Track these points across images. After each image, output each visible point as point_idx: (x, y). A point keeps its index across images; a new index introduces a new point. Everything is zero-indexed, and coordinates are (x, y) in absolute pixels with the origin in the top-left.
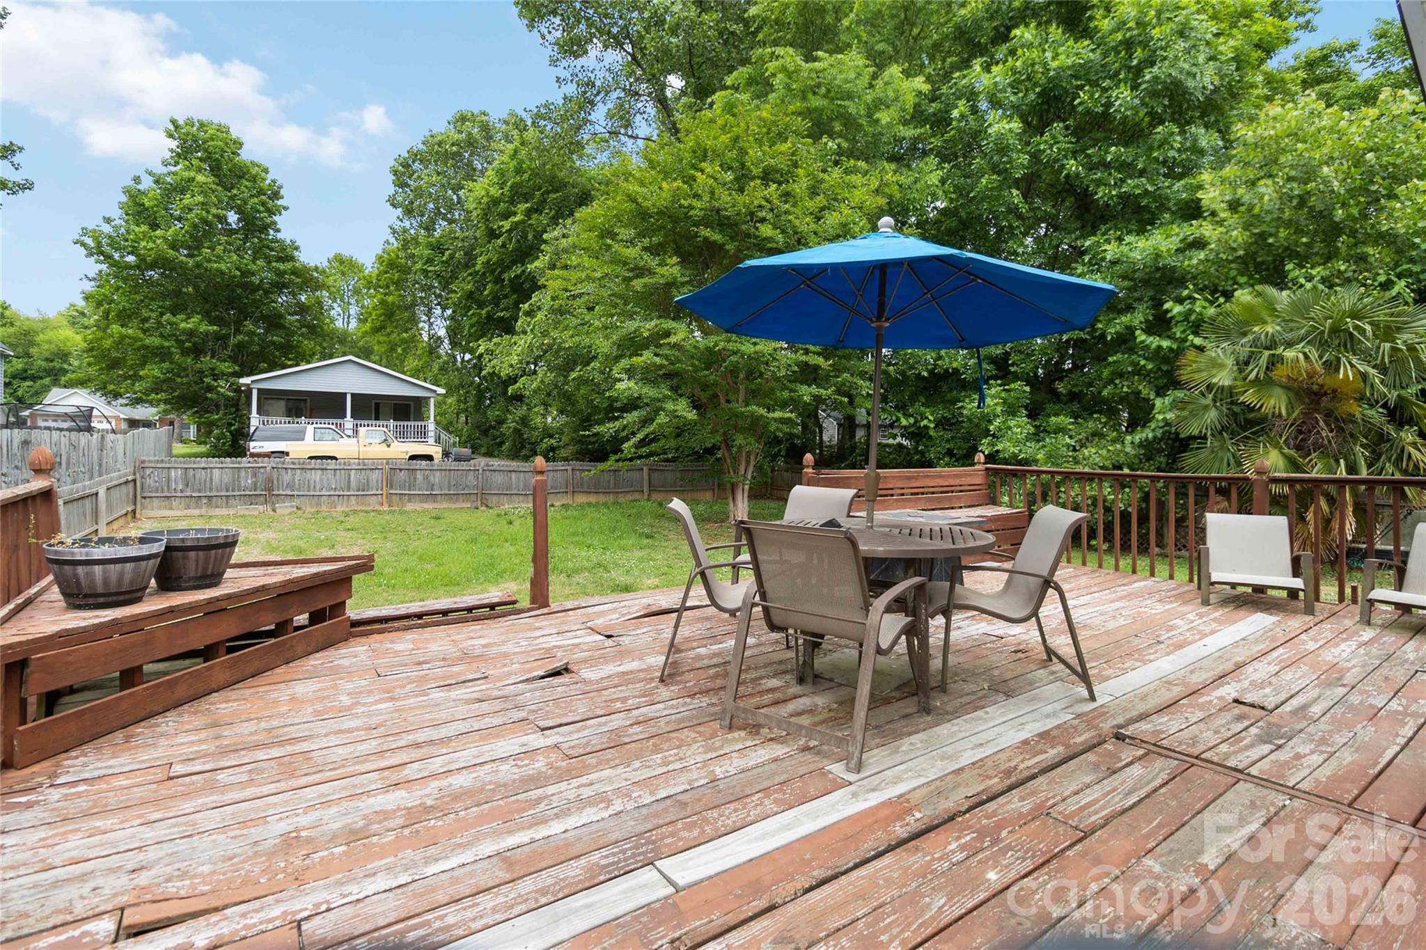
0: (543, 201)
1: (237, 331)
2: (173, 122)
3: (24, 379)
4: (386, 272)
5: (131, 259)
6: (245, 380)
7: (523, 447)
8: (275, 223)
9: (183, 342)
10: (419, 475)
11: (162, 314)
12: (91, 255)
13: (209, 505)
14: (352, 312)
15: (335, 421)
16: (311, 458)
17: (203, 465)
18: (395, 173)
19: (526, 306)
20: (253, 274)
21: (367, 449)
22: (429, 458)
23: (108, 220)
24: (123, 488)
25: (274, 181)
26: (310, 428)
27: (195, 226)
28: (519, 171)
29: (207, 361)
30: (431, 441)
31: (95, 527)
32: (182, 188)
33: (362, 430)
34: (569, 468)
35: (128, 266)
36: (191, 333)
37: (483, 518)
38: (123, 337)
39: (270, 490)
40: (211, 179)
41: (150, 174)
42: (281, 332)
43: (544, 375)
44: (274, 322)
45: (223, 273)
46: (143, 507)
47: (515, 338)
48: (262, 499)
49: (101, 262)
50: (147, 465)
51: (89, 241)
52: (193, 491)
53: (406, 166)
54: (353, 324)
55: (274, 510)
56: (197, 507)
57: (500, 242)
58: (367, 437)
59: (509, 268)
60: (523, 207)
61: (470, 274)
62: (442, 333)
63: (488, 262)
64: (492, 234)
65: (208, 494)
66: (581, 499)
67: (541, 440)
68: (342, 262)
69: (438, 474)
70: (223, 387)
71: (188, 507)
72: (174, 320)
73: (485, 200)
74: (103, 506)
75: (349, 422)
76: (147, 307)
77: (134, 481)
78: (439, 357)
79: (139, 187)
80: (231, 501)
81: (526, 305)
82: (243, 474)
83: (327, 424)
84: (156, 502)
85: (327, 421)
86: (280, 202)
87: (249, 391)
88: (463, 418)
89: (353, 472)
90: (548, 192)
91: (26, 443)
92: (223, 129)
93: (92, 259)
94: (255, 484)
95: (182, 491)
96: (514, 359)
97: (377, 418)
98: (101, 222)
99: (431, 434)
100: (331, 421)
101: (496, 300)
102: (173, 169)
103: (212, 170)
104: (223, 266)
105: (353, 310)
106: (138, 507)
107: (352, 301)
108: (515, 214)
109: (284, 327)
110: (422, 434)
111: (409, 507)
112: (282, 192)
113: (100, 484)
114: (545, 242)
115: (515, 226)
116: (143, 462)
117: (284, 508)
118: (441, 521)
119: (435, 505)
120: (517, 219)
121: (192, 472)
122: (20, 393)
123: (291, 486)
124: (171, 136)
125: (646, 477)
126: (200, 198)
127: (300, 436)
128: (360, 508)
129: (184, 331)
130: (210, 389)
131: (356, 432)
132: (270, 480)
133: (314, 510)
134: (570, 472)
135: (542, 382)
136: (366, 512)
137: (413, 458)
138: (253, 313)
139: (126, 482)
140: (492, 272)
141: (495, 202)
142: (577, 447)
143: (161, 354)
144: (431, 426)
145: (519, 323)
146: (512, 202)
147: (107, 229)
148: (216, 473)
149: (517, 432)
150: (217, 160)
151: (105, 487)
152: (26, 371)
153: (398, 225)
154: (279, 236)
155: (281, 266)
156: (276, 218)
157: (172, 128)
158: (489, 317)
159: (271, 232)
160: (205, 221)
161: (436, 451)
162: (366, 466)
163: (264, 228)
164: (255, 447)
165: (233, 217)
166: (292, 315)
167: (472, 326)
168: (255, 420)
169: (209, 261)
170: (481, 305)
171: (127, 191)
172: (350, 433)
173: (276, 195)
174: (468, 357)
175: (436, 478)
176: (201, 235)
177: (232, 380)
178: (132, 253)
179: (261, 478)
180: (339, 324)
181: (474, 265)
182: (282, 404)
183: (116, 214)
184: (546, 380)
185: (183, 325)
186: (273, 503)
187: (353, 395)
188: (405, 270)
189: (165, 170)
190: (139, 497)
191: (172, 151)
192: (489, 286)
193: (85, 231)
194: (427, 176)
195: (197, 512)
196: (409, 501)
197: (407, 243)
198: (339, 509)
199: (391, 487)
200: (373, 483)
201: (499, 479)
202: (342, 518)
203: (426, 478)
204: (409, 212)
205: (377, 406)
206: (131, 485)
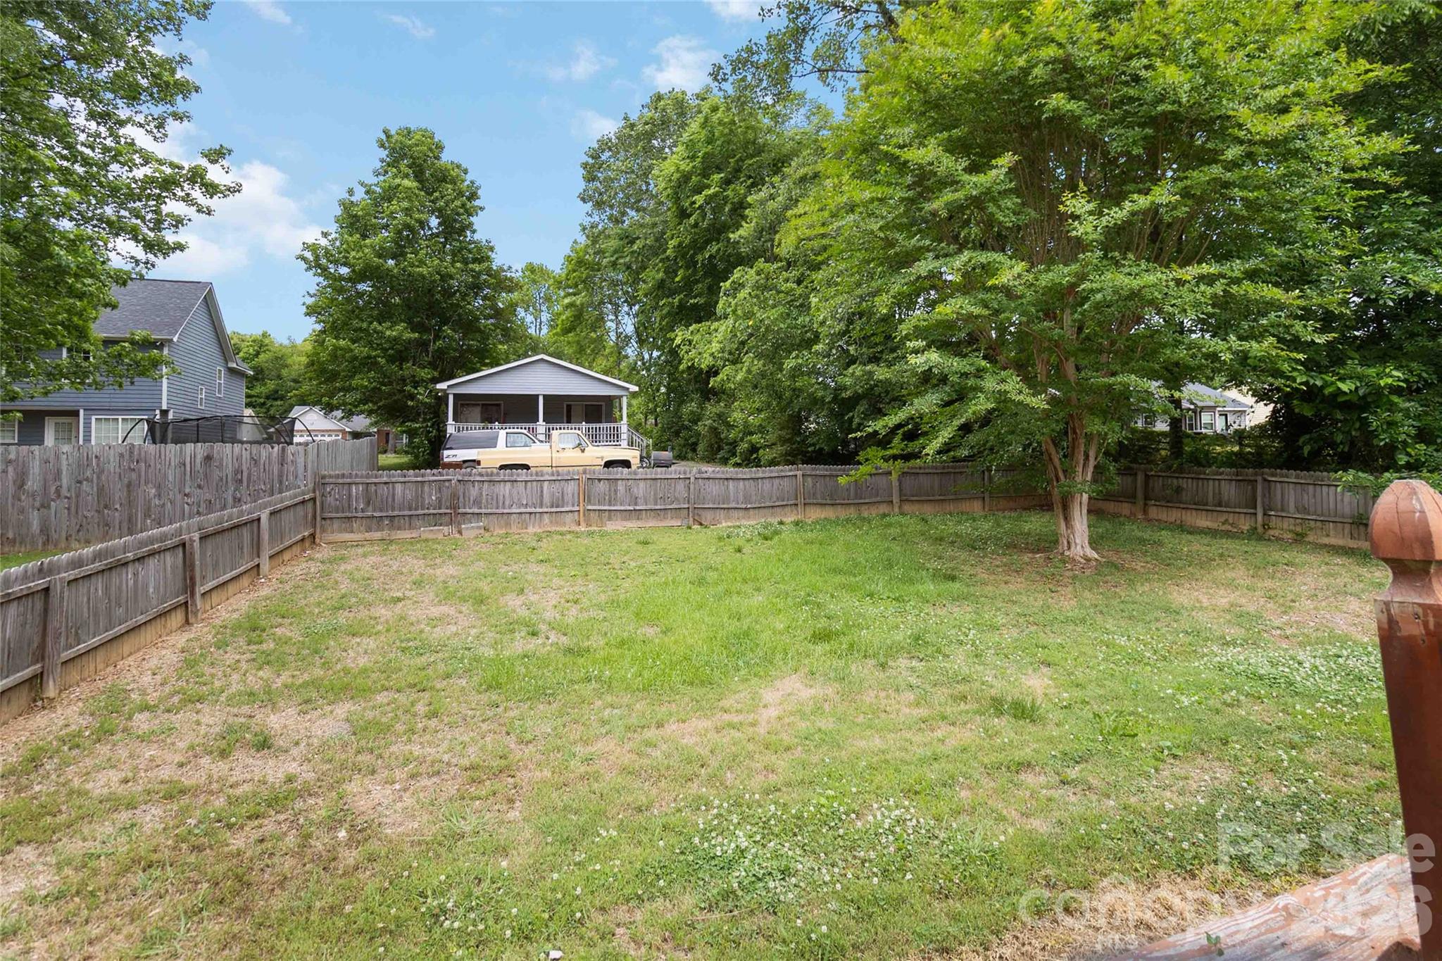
0: (738, 170)
1: (437, 337)
2: (386, 132)
3: (276, 399)
4: (574, 271)
5: (344, 271)
6: (442, 386)
7: (720, 448)
8: (471, 224)
9: (387, 350)
10: (621, 486)
11: (371, 323)
12: (309, 269)
13: (392, 527)
14: (543, 319)
15: (527, 425)
16: (503, 467)
17: (385, 479)
18: (585, 165)
19: (726, 285)
20: (451, 277)
21: (562, 455)
22: (626, 464)
23: (325, 235)
24: (300, 509)
25: (472, 182)
26: (502, 433)
27: (399, 232)
28: (710, 141)
29: (409, 369)
30: (624, 444)
31: (256, 561)
32: (389, 194)
33: (555, 433)
34: (799, 473)
35: (341, 278)
36: (395, 340)
37: (700, 541)
38: (336, 348)
39: (455, 508)
40: (415, 184)
41: (362, 184)
42: (478, 336)
43: (751, 364)
44: (469, 326)
45: (423, 277)
46: (323, 530)
47: (716, 324)
48: (447, 519)
49: (320, 275)
50: (327, 480)
51: (308, 255)
52: (374, 511)
53: (595, 156)
54: (545, 330)
55: (460, 532)
56: (380, 529)
57: (692, 220)
58: (560, 441)
59: (702, 248)
60: (717, 177)
61: (662, 261)
62: (630, 329)
63: (680, 244)
64: (683, 214)
65: (390, 513)
66: (815, 514)
67: (742, 440)
68: (533, 271)
69: (642, 484)
70: (422, 395)
71: (369, 530)
72: (380, 328)
73: (676, 176)
74: (265, 536)
75: (541, 426)
76: (357, 317)
77: (314, 499)
78: (627, 357)
79: (353, 199)
80: (416, 522)
81: (728, 283)
82: (426, 488)
83: (520, 429)
84: (336, 524)
85: (520, 425)
86: (477, 203)
87: (447, 396)
88: (651, 420)
89: (546, 484)
90: (741, 160)
91: (208, 458)
92: (428, 135)
93: (311, 272)
94: (439, 500)
95: (363, 511)
96: (715, 346)
97: (569, 421)
98: (320, 236)
99: (624, 436)
100: (524, 425)
101: (688, 285)
102: (382, 178)
103: (416, 176)
104: (424, 270)
105: (545, 317)
106: (318, 531)
107: (544, 308)
108: (708, 187)
109: (479, 331)
110: (615, 437)
111: (610, 527)
112: (480, 192)
113: (265, 506)
114: (750, 205)
115: (710, 198)
116: (324, 477)
117: (471, 530)
118: (651, 547)
119: (640, 524)
120: (711, 191)
121: (373, 488)
122: (272, 412)
123: (477, 502)
124: (382, 146)
125: (895, 484)
126: (405, 204)
127: (492, 443)
128: (553, 529)
129: (389, 339)
130: (412, 397)
131: (549, 437)
132: (454, 496)
133: (504, 531)
134: (800, 478)
135: (749, 371)
136: (562, 534)
137: (609, 464)
138: (451, 317)
139: (303, 502)
140: (683, 256)
141: (686, 177)
142: (787, 447)
143: (368, 363)
144: (624, 429)
145: (720, 305)
146: (705, 174)
147: (324, 242)
148: (399, 488)
149: (714, 431)
150: (420, 165)
151: (267, 511)
152: (276, 392)
153: (587, 221)
154: (477, 237)
155: (477, 267)
156: (473, 219)
157: (384, 137)
158: (682, 306)
159: (468, 233)
160: (407, 227)
161: (633, 455)
162: (560, 476)
163: (462, 231)
164: (449, 455)
165: (434, 222)
166: (486, 318)
167: (662, 319)
168: (451, 428)
169: (412, 265)
170: (672, 293)
171: (342, 203)
172: (542, 437)
173: (473, 196)
174: (655, 354)
175: (640, 489)
176: (405, 241)
177: (431, 386)
178: (345, 264)
179: (446, 493)
180: (532, 331)
181: (665, 251)
182: (477, 410)
183: (333, 228)
184: (754, 369)
185: (388, 333)
186: (459, 524)
187: (545, 396)
188: (595, 267)
189: (375, 180)
190: (318, 519)
191: (382, 161)
192: (681, 272)
193: (306, 246)
194: (616, 164)
195: (378, 535)
196: (610, 519)
197: (595, 237)
198: (531, 530)
199: (589, 502)
200: (568, 498)
201: (714, 489)
202: (534, 544)
203: (629, 489)
204: (599, 205)
205: (569, 407)
206: (310, 505)
